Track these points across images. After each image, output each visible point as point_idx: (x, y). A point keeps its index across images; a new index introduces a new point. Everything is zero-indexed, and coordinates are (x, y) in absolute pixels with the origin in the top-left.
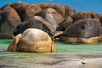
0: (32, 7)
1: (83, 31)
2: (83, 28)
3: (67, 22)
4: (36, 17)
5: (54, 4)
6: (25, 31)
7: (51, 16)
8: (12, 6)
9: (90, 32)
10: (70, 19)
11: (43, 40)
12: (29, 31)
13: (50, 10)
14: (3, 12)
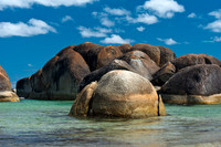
0: (107, 50)
1: (197, 84)
2: (197, 78)
3: (166, 71)
4: (117, 61)
5: (142, 44)
6: (106, 76)
7: (139, 62)
8: (76, 49)
9: (209, 86)
10: (170, 67)
11: (142, 93)
12: (113, 74)
13: (138, 53)
14: (62, 58)
